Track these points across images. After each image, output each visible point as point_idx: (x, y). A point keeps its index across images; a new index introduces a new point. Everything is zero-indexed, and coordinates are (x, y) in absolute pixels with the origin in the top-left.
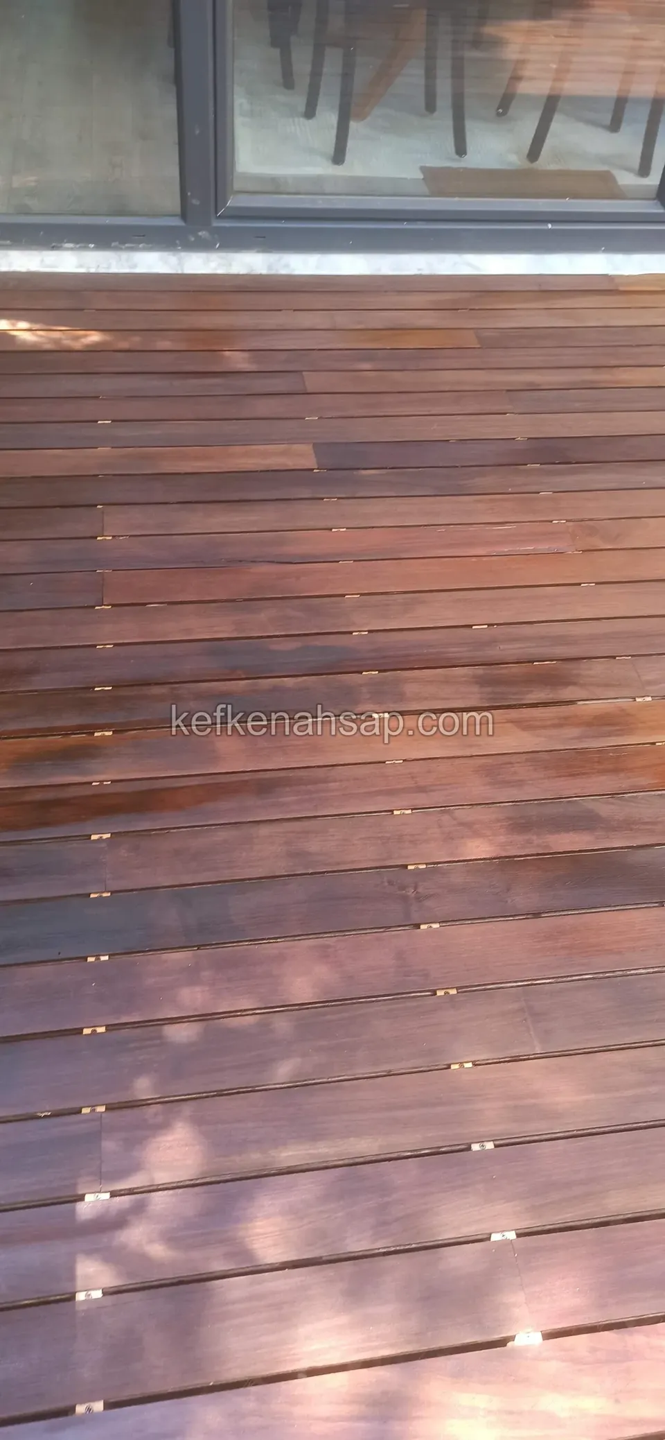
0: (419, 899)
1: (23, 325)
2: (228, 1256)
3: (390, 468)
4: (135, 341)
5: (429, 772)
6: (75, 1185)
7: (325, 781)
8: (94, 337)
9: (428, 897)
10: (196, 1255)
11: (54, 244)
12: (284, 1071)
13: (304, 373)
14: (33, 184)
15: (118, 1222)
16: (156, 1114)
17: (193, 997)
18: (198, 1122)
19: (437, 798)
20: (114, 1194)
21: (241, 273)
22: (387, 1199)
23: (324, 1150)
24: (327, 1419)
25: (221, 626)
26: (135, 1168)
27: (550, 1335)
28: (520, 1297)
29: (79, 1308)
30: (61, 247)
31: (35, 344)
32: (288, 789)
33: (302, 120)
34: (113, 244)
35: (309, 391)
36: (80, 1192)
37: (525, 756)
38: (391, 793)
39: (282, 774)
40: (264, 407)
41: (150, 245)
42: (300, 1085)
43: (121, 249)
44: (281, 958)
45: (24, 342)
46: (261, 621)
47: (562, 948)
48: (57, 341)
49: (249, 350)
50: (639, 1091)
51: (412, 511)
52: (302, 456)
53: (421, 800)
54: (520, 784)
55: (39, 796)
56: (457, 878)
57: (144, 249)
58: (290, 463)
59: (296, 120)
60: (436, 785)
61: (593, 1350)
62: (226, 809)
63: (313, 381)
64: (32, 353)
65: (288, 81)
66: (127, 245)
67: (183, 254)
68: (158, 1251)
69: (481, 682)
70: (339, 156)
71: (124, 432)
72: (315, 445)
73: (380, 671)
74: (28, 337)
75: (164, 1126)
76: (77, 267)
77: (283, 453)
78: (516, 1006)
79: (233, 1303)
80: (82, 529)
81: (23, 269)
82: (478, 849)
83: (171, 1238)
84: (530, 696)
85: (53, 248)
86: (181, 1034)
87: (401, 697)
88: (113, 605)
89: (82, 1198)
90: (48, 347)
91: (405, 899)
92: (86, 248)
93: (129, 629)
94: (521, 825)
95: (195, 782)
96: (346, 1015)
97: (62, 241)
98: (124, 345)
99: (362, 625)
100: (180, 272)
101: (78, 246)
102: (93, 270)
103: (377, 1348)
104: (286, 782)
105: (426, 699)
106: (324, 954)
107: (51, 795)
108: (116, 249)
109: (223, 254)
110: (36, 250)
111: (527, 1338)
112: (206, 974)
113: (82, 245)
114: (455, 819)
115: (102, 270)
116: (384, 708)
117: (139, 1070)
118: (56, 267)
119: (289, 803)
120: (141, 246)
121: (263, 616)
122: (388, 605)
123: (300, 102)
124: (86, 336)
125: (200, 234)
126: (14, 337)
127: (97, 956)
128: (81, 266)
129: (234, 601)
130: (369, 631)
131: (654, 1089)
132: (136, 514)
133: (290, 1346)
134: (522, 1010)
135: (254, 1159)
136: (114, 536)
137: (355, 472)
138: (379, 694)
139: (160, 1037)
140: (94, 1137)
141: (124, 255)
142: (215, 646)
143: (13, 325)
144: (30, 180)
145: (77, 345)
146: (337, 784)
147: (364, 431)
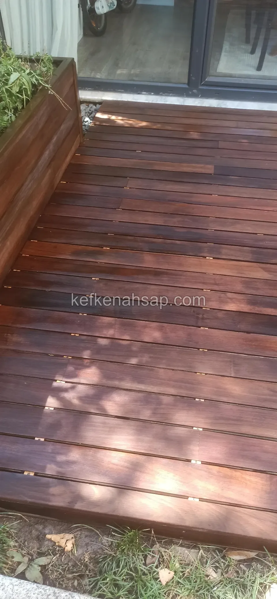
0: (203, 318)
1: (120, 118)
2: (98, 409)
3: (243, 177)
4: (159, 126)
5: (222, 279)
6: (54, 377)
7: (181, 275)
8: (144, 124)
9: (206, 319)
10: (87, 406)
11: (139, 92)
12: (134, 361)
13: (219, 141)
14: (138, 73)
15: (66, 390)
16: (87, 363)
17: (110, 332)
18: (100, 368)
19: (221, 288)
20: (66, 382)
21: (207, 106)
22: (158, 407)
23: (142, 387)
24: (114, 464)
25: (159, 221)
26: (76, 376)
27: (203, 463)
28: (197, 448)
29: (45, 410)
30: (142, 93)
31: (122, 124)
32: (165, 276)
33: (249, 55)
34: (160, 93)
35: (219, 148)
36: (56, 379)
37: (262, 281)
38: (204, 283)
39: (165, 271)
40: (200, 152)
41: (174, 95)
42: (139, 366)
43: (163, 95)
44: (145, 327)
45: (118, 124)
46: (174, 221)
47: (254, 345)
48: (131, 124)
49: (200, 132)
50: (268, 397)
51: (246, 192)
52: (210, 169)
53: (216, 288)
54: (258, 289)
55: (78, 263)
56: (220, 315)
57: (171, 96)
58: (203, 171)
59: (246, 54)
60: (223, 284)
61: (219, 472)
62: (141, 278)
63: (221, 144)
64: (121, 127)
65: (247, 41)
66: (165, 94)
67: (186, 98)
68: (76, 402)
69: (253, 253)
70: (259, 68)
71: (145, 155)
72: (215, 166)
73: (214, 244)
74: (121, 122)
75: (88, 367)
76: (145, 100)
77: (201, 168)
78: (229, 360)
79: (96, 423)
80: (119, 184)
81: (126, 100)
82: (232, 307)
83: (80, 398)
84: (272, 261)
85: (139, 94)
86: (103, 342)
87: (220, 253)
88: (123, 209)
89: (56, 381)
90: (127, 125)
91: (198, 318)
92: (150, 94)
93: (126, 217)
94: (252, 302)
95: (133, 268)
96: (163, 349)
97: (142, 91)
98: (155, 127)
99: (213, 227)
100: (183, 104)
101: (147, 93)
102: (150, 102)
103: (140, 449)
104: (167, 274)
105: (229, 255)
106: (161, 329)
107: (83, 263)
108: (161, 95)
109: (201, 99)
110: (132, 94)
111: (196, 462)
112: (117, 326)
113: (149, 93)
114: (226, 296)
115: (154, 102)
116: (212, 255)
117: (86, 349)
118: (138, 100)
119: (165, 280)
120: (171, 94)
121: (175, 220)
122: (225, 222)
123: (249, 48)
124: (141, 123)
125: (194, 91)
126: (116, 122)
127: (83, 313)
128: (147, 100)
129: (166, 213)
130: (215, 230)
131: (274, 398)
132: (139, 182)
133: (108, 440)
134: (230, 361)
135: (116, 383)
136: (130, 188)
137: (228, 177)
138: (211, 251)
139: (96, 341)
140: (65, 365)
141: (164, 97)
142: (155, 226)
143: (117, 118)
144: (137, 71)
145: (137, 126)
146: (185, 277)
147: (237, 163)
